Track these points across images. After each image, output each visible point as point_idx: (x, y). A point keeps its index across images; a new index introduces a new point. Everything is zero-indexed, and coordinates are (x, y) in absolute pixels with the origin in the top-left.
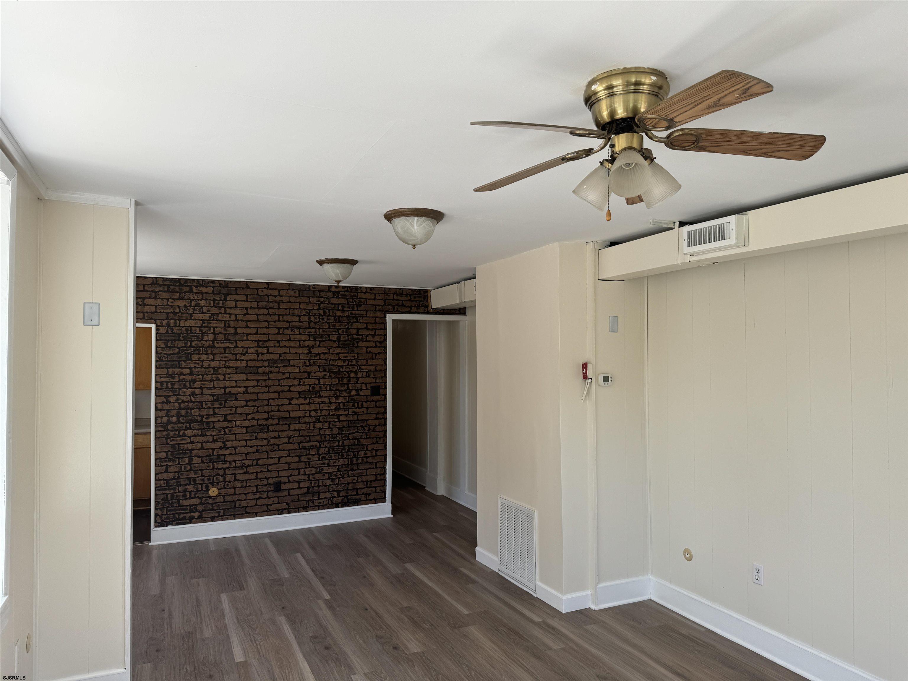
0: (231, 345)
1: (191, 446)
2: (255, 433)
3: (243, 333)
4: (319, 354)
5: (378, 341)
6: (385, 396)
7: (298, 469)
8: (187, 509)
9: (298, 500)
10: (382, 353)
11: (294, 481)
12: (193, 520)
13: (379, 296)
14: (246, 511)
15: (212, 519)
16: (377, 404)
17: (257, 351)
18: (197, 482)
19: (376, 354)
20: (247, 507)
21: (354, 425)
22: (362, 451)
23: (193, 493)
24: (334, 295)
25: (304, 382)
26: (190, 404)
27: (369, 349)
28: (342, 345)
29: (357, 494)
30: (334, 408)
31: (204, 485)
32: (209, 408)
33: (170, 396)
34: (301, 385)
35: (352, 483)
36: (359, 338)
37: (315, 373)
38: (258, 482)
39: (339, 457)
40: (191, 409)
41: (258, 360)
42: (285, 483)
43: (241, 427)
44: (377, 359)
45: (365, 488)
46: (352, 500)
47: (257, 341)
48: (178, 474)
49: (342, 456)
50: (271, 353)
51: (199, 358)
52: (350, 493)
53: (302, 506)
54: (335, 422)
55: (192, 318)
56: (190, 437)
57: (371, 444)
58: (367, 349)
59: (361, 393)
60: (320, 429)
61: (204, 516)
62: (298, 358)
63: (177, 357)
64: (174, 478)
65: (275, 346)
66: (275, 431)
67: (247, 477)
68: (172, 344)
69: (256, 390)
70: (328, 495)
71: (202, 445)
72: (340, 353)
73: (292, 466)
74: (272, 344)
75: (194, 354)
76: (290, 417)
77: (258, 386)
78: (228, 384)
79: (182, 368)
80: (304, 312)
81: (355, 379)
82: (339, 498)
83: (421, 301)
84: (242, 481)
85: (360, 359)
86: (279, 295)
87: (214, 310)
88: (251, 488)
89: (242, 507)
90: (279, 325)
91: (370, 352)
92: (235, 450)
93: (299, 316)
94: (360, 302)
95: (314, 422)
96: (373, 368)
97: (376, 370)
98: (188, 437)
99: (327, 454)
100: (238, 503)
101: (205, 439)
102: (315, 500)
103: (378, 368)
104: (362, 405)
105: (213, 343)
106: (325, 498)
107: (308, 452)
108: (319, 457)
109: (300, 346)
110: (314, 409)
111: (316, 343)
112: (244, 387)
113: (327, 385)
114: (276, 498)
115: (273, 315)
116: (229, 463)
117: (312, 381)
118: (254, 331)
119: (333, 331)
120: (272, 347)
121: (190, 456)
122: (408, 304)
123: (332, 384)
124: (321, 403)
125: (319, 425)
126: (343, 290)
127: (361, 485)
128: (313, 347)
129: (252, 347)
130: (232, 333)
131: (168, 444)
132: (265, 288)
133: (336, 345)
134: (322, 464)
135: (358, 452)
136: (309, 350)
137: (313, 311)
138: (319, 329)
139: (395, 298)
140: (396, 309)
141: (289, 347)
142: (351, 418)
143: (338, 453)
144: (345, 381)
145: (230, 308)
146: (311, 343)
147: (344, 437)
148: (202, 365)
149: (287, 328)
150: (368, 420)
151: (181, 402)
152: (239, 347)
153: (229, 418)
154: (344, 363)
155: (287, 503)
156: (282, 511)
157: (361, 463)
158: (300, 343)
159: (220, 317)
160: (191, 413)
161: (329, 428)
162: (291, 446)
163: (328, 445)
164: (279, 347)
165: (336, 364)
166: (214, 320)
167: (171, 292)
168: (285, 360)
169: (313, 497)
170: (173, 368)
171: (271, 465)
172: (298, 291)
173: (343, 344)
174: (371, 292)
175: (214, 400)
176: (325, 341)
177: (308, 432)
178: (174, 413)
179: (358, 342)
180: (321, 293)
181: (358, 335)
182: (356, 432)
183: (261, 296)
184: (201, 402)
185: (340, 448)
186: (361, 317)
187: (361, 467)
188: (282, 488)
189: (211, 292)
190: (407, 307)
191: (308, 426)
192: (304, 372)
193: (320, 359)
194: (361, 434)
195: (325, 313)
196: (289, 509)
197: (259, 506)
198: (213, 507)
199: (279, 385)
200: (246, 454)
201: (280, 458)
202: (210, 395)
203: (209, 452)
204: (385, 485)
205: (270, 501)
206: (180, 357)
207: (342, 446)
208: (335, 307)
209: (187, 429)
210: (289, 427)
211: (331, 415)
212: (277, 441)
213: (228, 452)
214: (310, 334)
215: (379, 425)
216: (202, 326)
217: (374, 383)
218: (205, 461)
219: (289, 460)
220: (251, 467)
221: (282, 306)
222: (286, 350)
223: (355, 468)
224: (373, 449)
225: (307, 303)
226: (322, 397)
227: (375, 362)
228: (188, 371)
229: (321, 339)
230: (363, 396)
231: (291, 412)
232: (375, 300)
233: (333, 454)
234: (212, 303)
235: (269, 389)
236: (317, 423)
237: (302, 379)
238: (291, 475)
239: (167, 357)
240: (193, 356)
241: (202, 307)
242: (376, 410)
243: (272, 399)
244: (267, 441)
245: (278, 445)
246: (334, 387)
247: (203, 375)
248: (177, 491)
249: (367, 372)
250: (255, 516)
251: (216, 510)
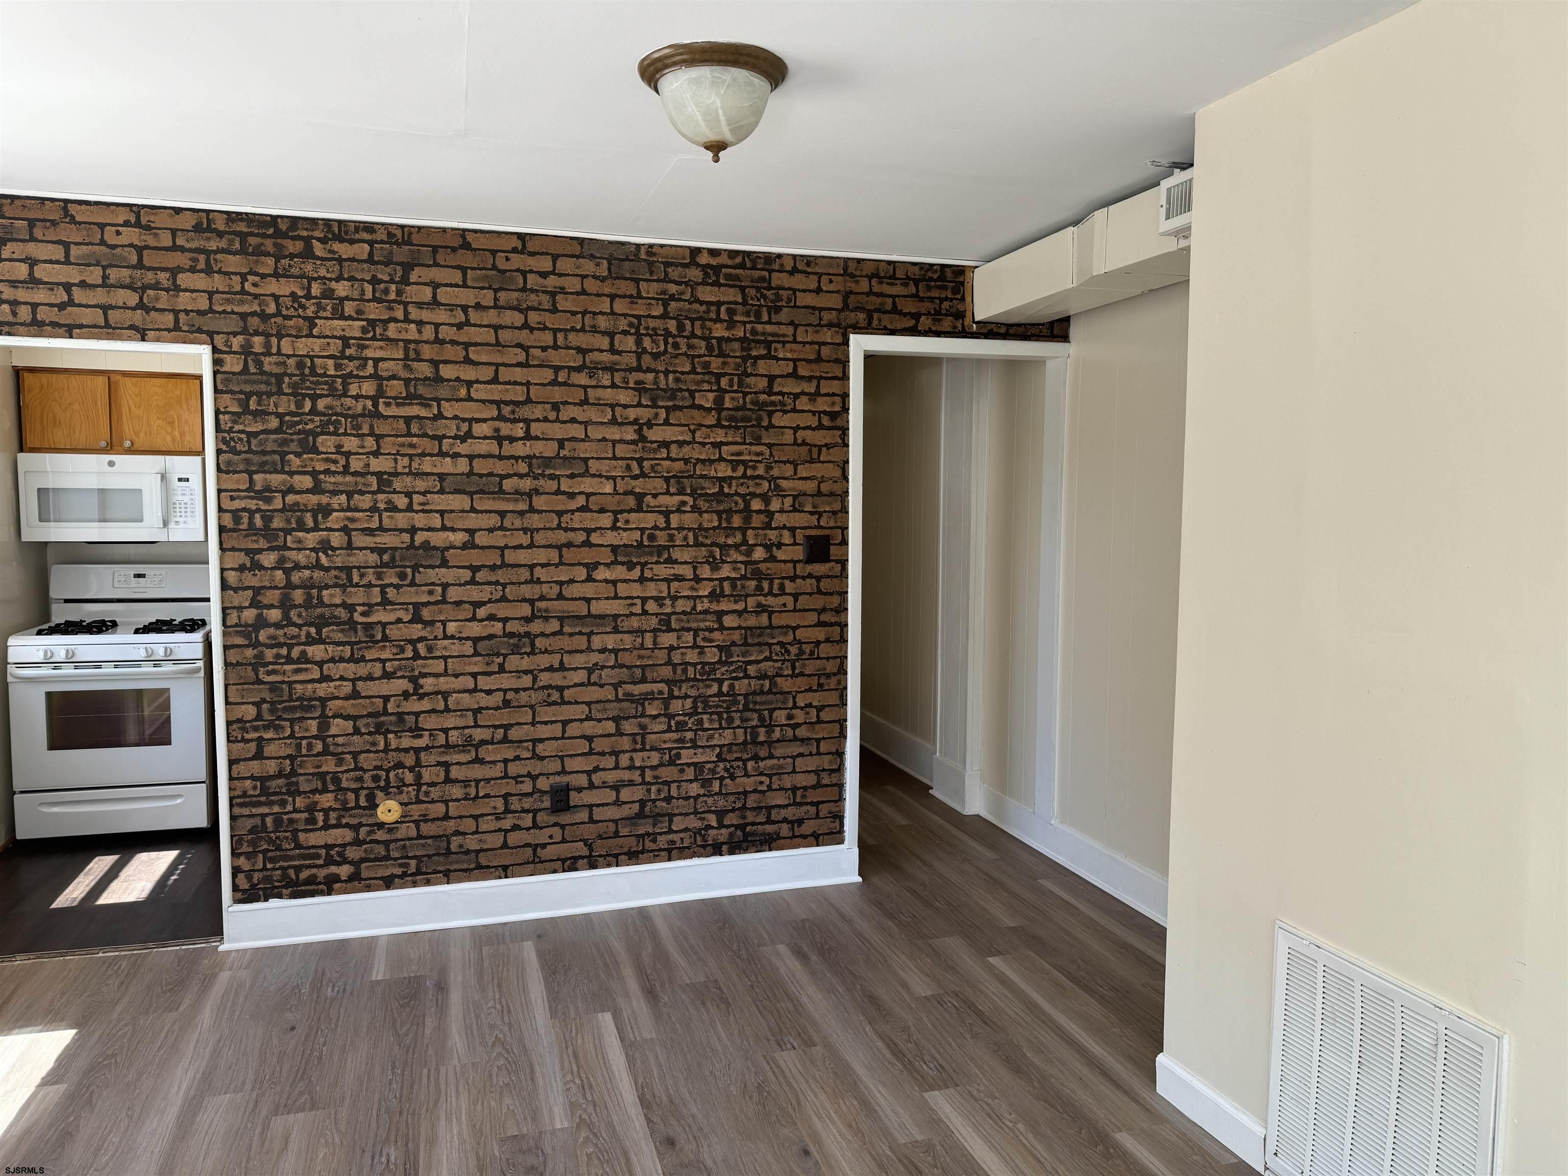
0: (423, 413)
1: (323, 689)
2: (498, 655)
3: (458, 379)
4: (666, 444)
5: (825, 412)
6: (844, 563)
7: (616, 753)
8: (318, 856)
9: (616, 835)
10: (835, 445)
11: (604, 785)
12: (336, 886)
13: (831, 281)
14: (478, 863)
15: (388, 883)
16: (822, 584)
17: (497, 430)
18: (344, 784)
19: (820, 447)
20: (482, 850)
21: (760, 640)
22: (780, 708)
23: (333, 815)
24: (706, 275)
25: (627, 522)
26: (318, 575)
27: (800, 434)
28: (727, 420)
29: (769, 821)
30: (706, 593)
31: (364, 793)
32: (370, 585)
33: (260, 551)
34: (619, 528)
35: (755, 791)
36: (773, 404)
37: (655, 496)
38: (509, 787)
39: (720, 724)
40: (320, 589)
41: (501, 458)
42: (580, 790)
43: (460, 639)
44: (823, 462)
45: (789, 805)
46: (756, 835)
47: (498, 403)
48: (292, 764)
49: (730, 720)
50: (537, 438)
51: (339, 447)
52: (750, 817)
53: (626, 850)
54: (711, 630)
55: (315, 331)
56: (320, 664)
57: (806, 691)
58: (795, 434)
59: (780, 555)
60: (671, 648)
61: (364, 875)
62: (610, 455)
63: (275, 441)
64: (280, 775)
65: (546, 420)
66: (552, 652)
67: (477, 772)
68: (259, 404)
69: (499, 539)
70: (693, 823)
71: (354, 685)
72: (722, 444)
73: (598, 746)
74: (538, 412)
75: (323, 433)
76: (589, 615)
77: (502, 528)
78: (420, 520)
79: (291, 474)
80: (623, 324)
81: (762, 517)
82: (723, 831)
83: (946, 299)
84: (466, 783)
85: (776, 462)
86: (553, 273)
87: (374, 311)
88: (492, 802)
89: (467, 852)
90: (555, 357)
91: (804, 443)
92: (446, 701)
93: (611, 335)
94: (779, 298)
95: (655, 631)
96: (810, 487)
97: (819, 493)
98: (315, 663)
99: (690, 715)
100: (455, 842)
101: (362, 670)
102: (661, 834)
103: (824, 488)
104: (782, 587)
105: (376, 405)
106: (686, 830)
107: (640, 709)
108: (669, 723)
109: (614, 422)
110: (654, 594)
111: (657, 415)
112: (466, 530)
113: (689, 529)
114: (557, 829)
115: (539, 329)
116: (431, 735)
117: (649, 520)
118: (487, 373)
119: (704, 382)
120: (538, 420)
121: (323, 716)
122: (909, 306)
123: (701, 528)
124: (672, 580)
125: (667, 639)
126: (730, 262)
127: (779, 799)
128: (650, 425)
129: (484, 420)
130: (426, 379)
131: (259, 682)
132: (514, 250)
133: (711, 420)
134: (676, 741)
135: (772, 711)
136: (639, 432)
137: (650, 320)
138: (666, 373)
139: (875, 290)
140: (875, 323)
141: (586, 424)
142: (752, 621)
143: (719, 714)
144: (737, 521)
145: (420, 305)
146: (644, 414)
147: (734, 671)
148: (346, 467)
149: (578, 369)
150: (798, 627)
151: (293, 569)
152: (446, 418)
153: (426, 613)
154: (734, 470)
155: (585, 841)
156: (574, 863)
157: (778, 741)
158: (613, 411)
159: (392, 331)
160: (320, 597)
161: (695, 646)
162: (594, 693)
163: (693, 693)
164: (557, 420)
165: (713, 473)
166: (374, 338)
167: (252, 254)
168: (574, 458)
169: (654, 825)
170: (265, 472)
171: (541, 740)
172: (605, 262)
173: (731, 419)
174: (809, 270)
175: (384, 565)
176: (681, 408)
177: (641, 657)
178: (273, 597)
179: (770, 414)
180: (670, 270)
181: (770, 393)
182: (766, 659)
183: (503, 272)
184: (348, 570)
185: (723, 701)
186: (779, 342)
187: (778, 752)
188: (572, 803)
189: (365, 257)
190: (905, 315)
191: (639, 640)
192: (626, 493)
193: (669, 458)
194: (779, 664)
195: (681, 327)
196: (590, 856)
197: (512, 848)
198: (388, 850)
199: (559, 527)
200: (476, 712)
201: (565, 723)
202: (372, 550)
203: (373, 704)
204: (841, 799)
205: (541, 837)
206: (285, 442)
207: (728, 695)
208: (708, 312)
209: (310, 641)
210: (589, 641)
211: (700, 613)
212: (557, 679)
213: (426, 705)
214: (640, 388)
215: (827, 640)
216: (343, 356)
217: (815, 527)
218: (363, 730)
219: (589, 728)
220: (490, 747)
221: (563, 303)
222: (577, 431)
223: (763, 753)
224: (811, 704)
225: (631, 296)
226: (676, 562)
227: (817, 470)
228: (306, 482)
229: (670, 404)
230: (785, 562)
231: (593, 602)
232: (818, 294)
233: (705, 717)
234: (368, 288)
235: (532, 537)
236: (664, 631)
237: (622, 512)
238: (597, 769)
239: (249, 442)
240: (320, 439)
241: (342, 300)
242: (818, 602)
243: (543, 566)
244: (530, 677)
245: (561, 689)
246: (706, 538)
247: (350, 494)
248: (289, 808)
249: (795, 497)
250: (503, 874)
251: (396, 859)
